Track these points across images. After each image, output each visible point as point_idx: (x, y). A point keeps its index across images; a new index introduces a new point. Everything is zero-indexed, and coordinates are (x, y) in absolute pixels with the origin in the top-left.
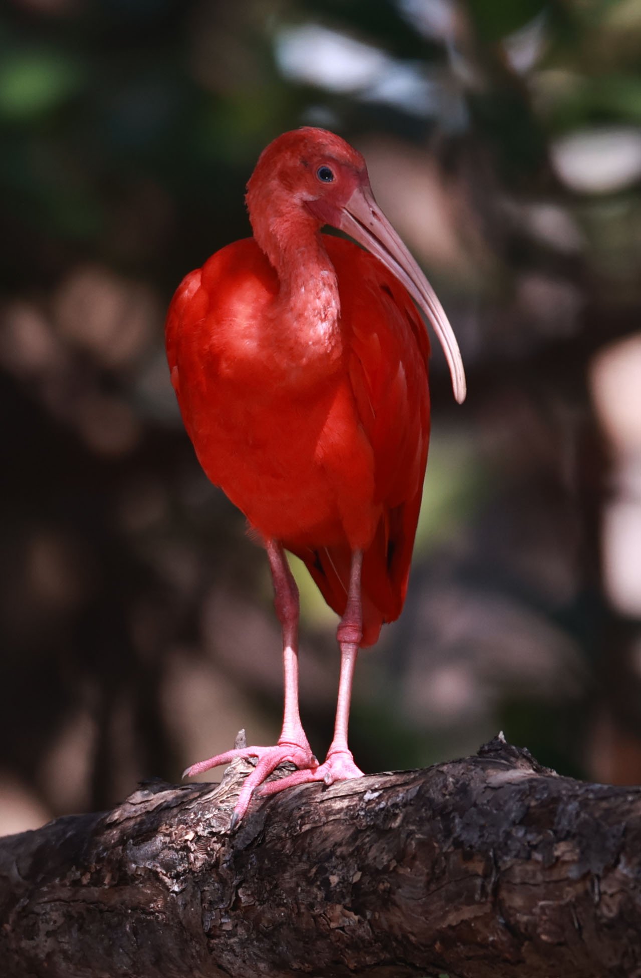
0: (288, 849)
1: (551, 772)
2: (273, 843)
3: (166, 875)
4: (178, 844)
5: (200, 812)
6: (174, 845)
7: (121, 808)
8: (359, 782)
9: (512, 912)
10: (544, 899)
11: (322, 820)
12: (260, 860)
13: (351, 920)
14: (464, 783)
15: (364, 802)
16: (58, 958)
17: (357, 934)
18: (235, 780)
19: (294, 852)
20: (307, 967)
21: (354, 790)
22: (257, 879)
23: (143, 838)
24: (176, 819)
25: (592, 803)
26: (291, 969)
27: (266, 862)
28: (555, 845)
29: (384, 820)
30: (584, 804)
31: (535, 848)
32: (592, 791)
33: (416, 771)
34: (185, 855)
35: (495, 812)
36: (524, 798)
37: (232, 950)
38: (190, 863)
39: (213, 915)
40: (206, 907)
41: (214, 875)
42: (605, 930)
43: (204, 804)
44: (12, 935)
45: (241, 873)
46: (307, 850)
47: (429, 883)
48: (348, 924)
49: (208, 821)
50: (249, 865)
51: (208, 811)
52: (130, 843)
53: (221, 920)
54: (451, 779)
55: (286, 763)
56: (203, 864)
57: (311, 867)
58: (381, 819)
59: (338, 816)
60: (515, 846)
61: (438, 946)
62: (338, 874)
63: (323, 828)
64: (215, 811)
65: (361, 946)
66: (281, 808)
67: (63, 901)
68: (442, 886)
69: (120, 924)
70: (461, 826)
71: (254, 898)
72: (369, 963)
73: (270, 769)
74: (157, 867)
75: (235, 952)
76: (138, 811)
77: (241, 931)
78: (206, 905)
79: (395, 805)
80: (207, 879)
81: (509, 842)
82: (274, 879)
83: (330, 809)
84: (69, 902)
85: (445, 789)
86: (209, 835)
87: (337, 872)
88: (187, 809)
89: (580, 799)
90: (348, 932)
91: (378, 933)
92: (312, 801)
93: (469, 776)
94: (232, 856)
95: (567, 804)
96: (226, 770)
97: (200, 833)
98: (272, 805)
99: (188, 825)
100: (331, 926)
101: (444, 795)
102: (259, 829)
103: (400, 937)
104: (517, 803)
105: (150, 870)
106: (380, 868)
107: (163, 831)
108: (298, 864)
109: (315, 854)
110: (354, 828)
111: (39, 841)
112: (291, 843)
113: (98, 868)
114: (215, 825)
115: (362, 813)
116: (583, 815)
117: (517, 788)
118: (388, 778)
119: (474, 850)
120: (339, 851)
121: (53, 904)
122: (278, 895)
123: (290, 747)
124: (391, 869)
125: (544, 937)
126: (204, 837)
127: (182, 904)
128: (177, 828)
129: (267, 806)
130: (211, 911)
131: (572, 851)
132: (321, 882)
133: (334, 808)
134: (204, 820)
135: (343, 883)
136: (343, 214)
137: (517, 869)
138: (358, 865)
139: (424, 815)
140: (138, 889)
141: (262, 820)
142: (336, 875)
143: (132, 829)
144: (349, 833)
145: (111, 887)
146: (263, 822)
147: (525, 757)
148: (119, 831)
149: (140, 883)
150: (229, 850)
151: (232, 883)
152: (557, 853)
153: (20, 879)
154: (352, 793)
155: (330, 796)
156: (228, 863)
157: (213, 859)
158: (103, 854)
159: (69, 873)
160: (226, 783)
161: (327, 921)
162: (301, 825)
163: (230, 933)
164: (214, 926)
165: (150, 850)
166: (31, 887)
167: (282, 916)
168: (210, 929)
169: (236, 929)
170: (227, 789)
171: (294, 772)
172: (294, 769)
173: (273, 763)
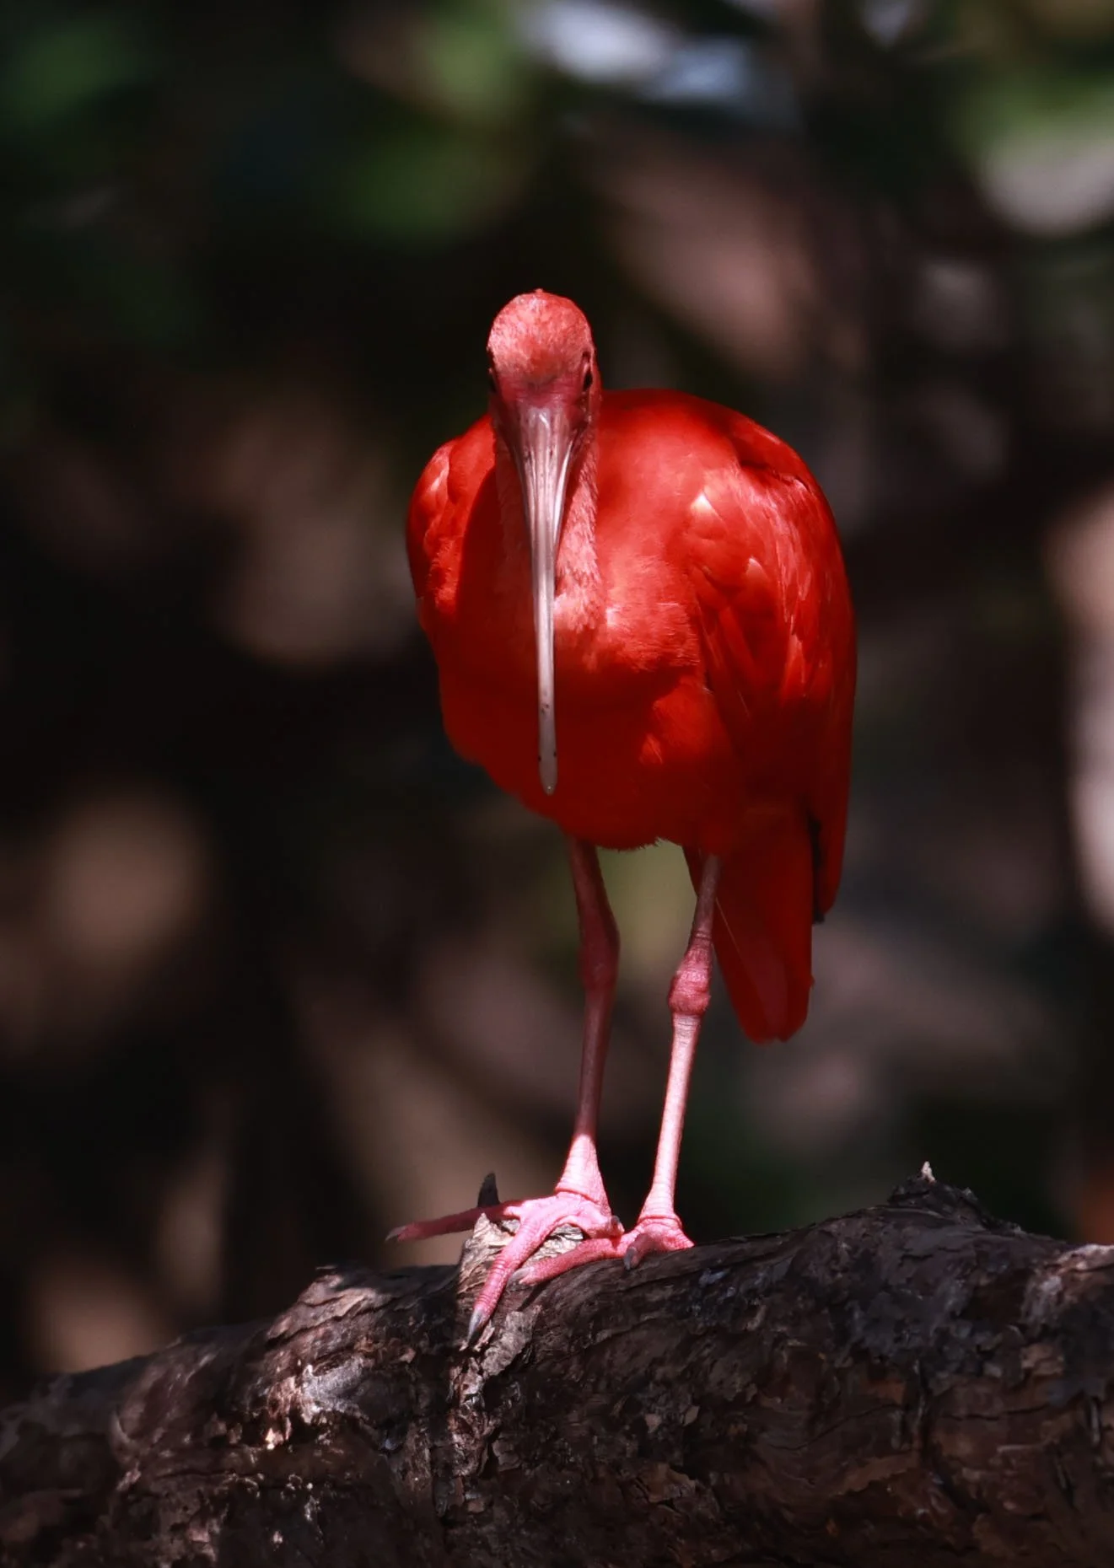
0: (574, 1373)
1: (1013, 1228)
2: (547, 1364)
3: (369, 1423)
4: (389, 1370)
5: (423, 1317)
6: (382, 1372)
7: (291, 1313)
8: (692, 1255)
9: (953, 1465)
10: (1009, 1442)
11: (630, 1322)
12: (528, 1392)
13: (684, 1488)
14: (866, 1252)
15: (699, 1289)
17: (694, 1511)
18: (480, 1259)
19: (584, 1378)
21: (682, 1269)
22: (523, 1424)
23: (328, 1362)
24: (384, 1329)
25: (1082, 1277)
28: (1024, 1350)
29: (735, 1318)
30: (1070, 1280)
31: (989, 1356)
32: (1083, 1257)
33: (787, 1234)
34: (400, 1389)
35: (920, 1297)
36: (968, 1271)
37: (485, 1546)
38: (410, 1402)
39: (451, 1488)
41: (452, 1422)
44: (115, 1534)
45: (495, 1416)
46: (605, 1373)
47: (812, 1421)
48: (679, 1495)
49: (437, 1330)
50: (510, 1402)
51: (438, 1312)
52: (307, 1372)
53: (464, 1494)
54: (844, 1245)
55: (566, 1227)
56: (432, 1402)
57: (614, 1402)
58: (729, 1317)
59: (655, 1315)
60: (955, 1354)
61: (831, 1527)
62: (659, 1410)
63: (631, 1335)
64: (449, 1312)
65: (702, 1530)
66: (561, 1304)
67: (199, 1473)
68: (836, 1426)
69: (297, 1509)
70: (863, 1323)
71: (520, 1457)
72: (716, 1560)
73: (538, 1239)
74: (354, 1410)
75: (491, 1548)
76: (319, 1317)
77: (499, 1512)
78: (440, 1473)
79: (752, 1293)
80: (439, 1427)
81: (946, 1348)
82: (552, 1423)
83: (642, 1304)
84: (206, 1474)
85: (834, 1261)
86: (440, 1353)
87: (658, 1408)
88: (403, 1311)
89: (1062, 1270)
90: (679, 1508)
91: (730, 1508)
92: (613, 1290)
93: (875, 1239)
94: (479, 1387)
95: (1041, 1281)
96: (468, 1241)
97: (426, 1350)
98: (544, 1299)
99: (404, 1339)
100: (651, 1500)
101: (834, 1273)
102: (524, 1341)
103: (767, 1514)
104: (958, 1282)
105: (344, 1416)
106: (731, 1399)
107: (362, 1348)
108: (591, 1398)
109: (620, 1379)
110: (684, 1331)
111: (153, 1375)
112: (580, 1362)
113: (255, 1415)
114: (450, 1336)
116: (1068, 1297)
117: (956, 1255)
118: (738, 1248)
119: (887, 1364)
120: (660, 1372)
121: (181, 1479)
122: (559, 1451)
123: (574, 1198)
124: (749, 1399)
125: (1009, 1506)
126: (431, 1356)
127: (398, 1471)
128: (387, 1343)
129: (538, 1299)
130: (447, 1481)
131: (1052, 1358)
132: (632, 1426)
133: (649, 1300)
134: (431, 1327)
135: (668, 1426)
137: (961, 1393)
138: (693, 1394)
139: (801, 1307)
140: (325, 1448)
141: (529, 1325)
142: (657, 1411)
143: (310, 1347)
144: (676, 1342)
145: (278, 1446)
146: (530, 1328)
147: (966, 1203)
148: (289, 1351)
149: (327, 1437)
150: (475, 1378)
151: (481, 1432)
152: (1026, 1364)
153: (125, 1438)
154: (678, 1274)
155: (643, 1280)
156: (474, 1400)
157: (448, 1394)
158: (263, 1392)
159: (207, 1426)
160: (467, 1265)
161: (644, 1492)
162: (595, 1331)
163: (481, 1517)
164: (454, 1507)
165: (341, 1381)
166: (144, 1451)
167: (567, 1485)
168: (447, 1512)
169: (491, 1509)
170: (468, 1275)
171: (580, 1243)
172: (580, 1237)
173: (544, 1229)
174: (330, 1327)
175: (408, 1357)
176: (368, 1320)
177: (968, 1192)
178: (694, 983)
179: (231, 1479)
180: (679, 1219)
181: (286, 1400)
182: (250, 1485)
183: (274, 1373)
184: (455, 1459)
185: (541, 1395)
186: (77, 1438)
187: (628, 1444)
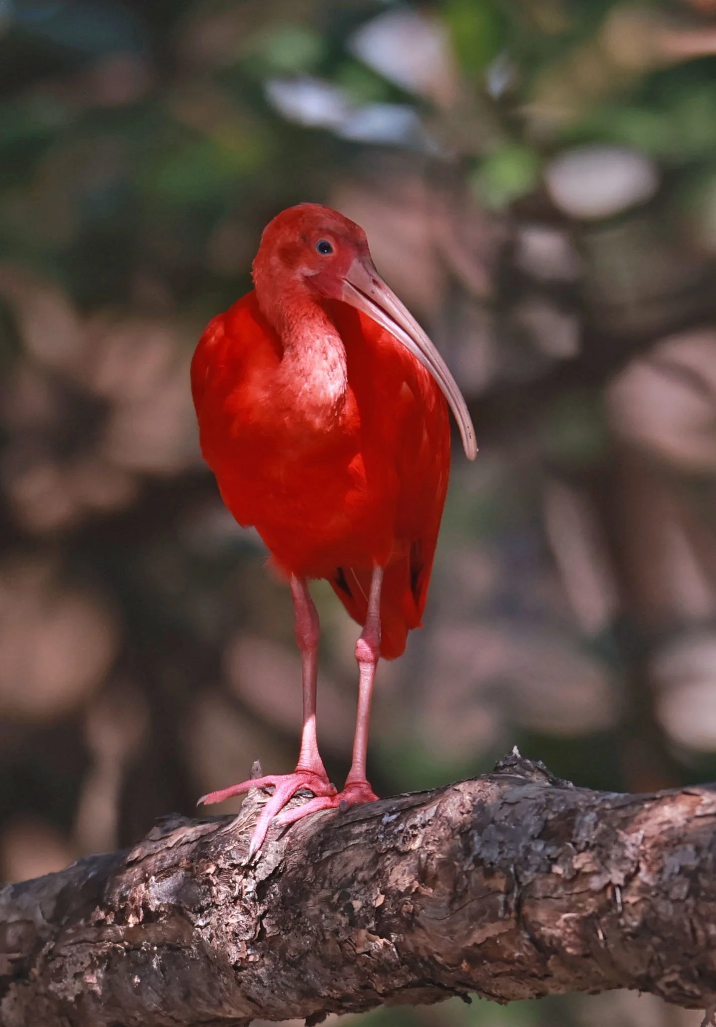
0: (310, 877)
1: (567, 783)
2: (294, 872)
3: (190, 911)
4: (200, 878)
5: (220, 845)
6: (196, 879)
7: (141, 846)
8: (376, 805)
9: (535, 926)
10: (568, 912)
11: (342, 846)
12: (283, 889)
13: (377, 944)
14: (481, 800)
15: (382, 825)
16: (87, 999)
17: (383, 957)
18: (252, 811)
19: (317, 878)
20: (336, 994)
21: (372, 814)
22: (280, 908)
23: (164, 874)
24: (197, 854)
25: (609, 812)
26: (320, 996)
27: (288, 891)
28: (575, 857)
29: (404, 842)
30: (601, 815)
31: (555, 861)
32: (609, 801)
33: (432, 791)
34: (207, 889)
35: (513, 827)
36: (541, 811)
37: (260, 981)
38: (213, 897)
39: (239, 947)
40: (231, 939)
41: (238, 908)
42: (629, 938)
43: (223, 836)
44: (40, 979)
45: (264, 904)
46: (328, 877)
47: (451, 902)
48: (374, 948)
49: (228, 854)
50: (272, 896)
51: (228, 843)
52: (152, 880)
53: (246, 951)
54: (468, 797)
55: (303, 790)
56: (227, 897)
57: (334, 894)
58: (400, 841)
59: (357, 841)
60: (535, 860)
61: (464, 965)
63: (343, 854)
64: (234, 843)
65: (388, 969)
67: (91, 942)
68: (465, 905)
69: (148, 962)
70: (480, 843)
71: (279, 928)
72: (397, 986)
73: (287, 797)
74: (180, 902)
75: (263, 983)
76: (158, 848)
77: (267, 961)
79: (414, 827)
80: (231, 912)
81: (529, 857)
82: (297, 907)
83: (349, 835)
84: (94, 943)
85: (462, 807)
86: (230, 868)
87: (359, 897)
88: (207, 842)
89: (597, 809)
90: (374, 956)
91: (404, 955)
92: (332, 827)
93: (486, 793)
94: (254, 887)
95: (584, 815)
96: (244, 801)
97: (221, 866)
98: (291, 833)
99: (208, 859)
100: (357, 952)
101: (462, 814)
102: (280, 859)
103: (426, 959)
104: (535, 817)
105: (174, 906)
106: (403, 891)
107: (184, 866)
108: (320, 892)
109: (336, 880)
110: (374, 851)
111: (61, 884)
112: (313, 871)
114: (235, 857)
115: (381, 836)
116: (601, 825)
117: (534, 801)
118: (405, 800)
119: (494, 867)
120: (360, 875)
121: (78, 946)
122: (302, 924)
123: (307, 774)
124: (413, 890)
125: (569, 950)
126: (225, 869)
127: (207, 938)
128: (198, 862)
129: (287, 834)
130: (236, 943)
131: (592, 862)
132: (344, 908)
133: (353, 833)
134: (224, 852)
135: (366, 907)
136: (345, 285)
137: (538, 884)
138: (381, 888)
139: (443, 834)
140: (163, 925)
141: (282, 849)
142: (359, 899)
143: (153, 866)
144: (369, 857)
145: (135, 925)
146: (283, 851)
147: (540, 770)
148: (141, 869)
149: (165, 919)
150: (251, 881)
151: (256, 914)
152: (577, 866)
153: (45, 923)
154: (369, 817)
155: (349, 821)
156: (251, 895)
157: (235, 891)
158: (126, 893)
159: (93, 914)
160: (244, 814)
161: (353, 947)
162: (321, 852)
163: (257, 964)
164: (241, 958)
165: (172, 885)
166: (56, 930)
167: (307, 944)
168: (237, 962)
169: (262, 959)
170: (245, 821)
171: (312, 799)
172: (311, 796)
173: (290, 791)
174: (164, 854)
175: (212, 869)
176: (187, 849)
179: (108, 945)
180: (369, 784)
181: (140, 898)
182: (120, 949)
183: (132, 882)
184: (240, 930)
185: (290, 891)
186: (17, 922)
187: (342, 919)
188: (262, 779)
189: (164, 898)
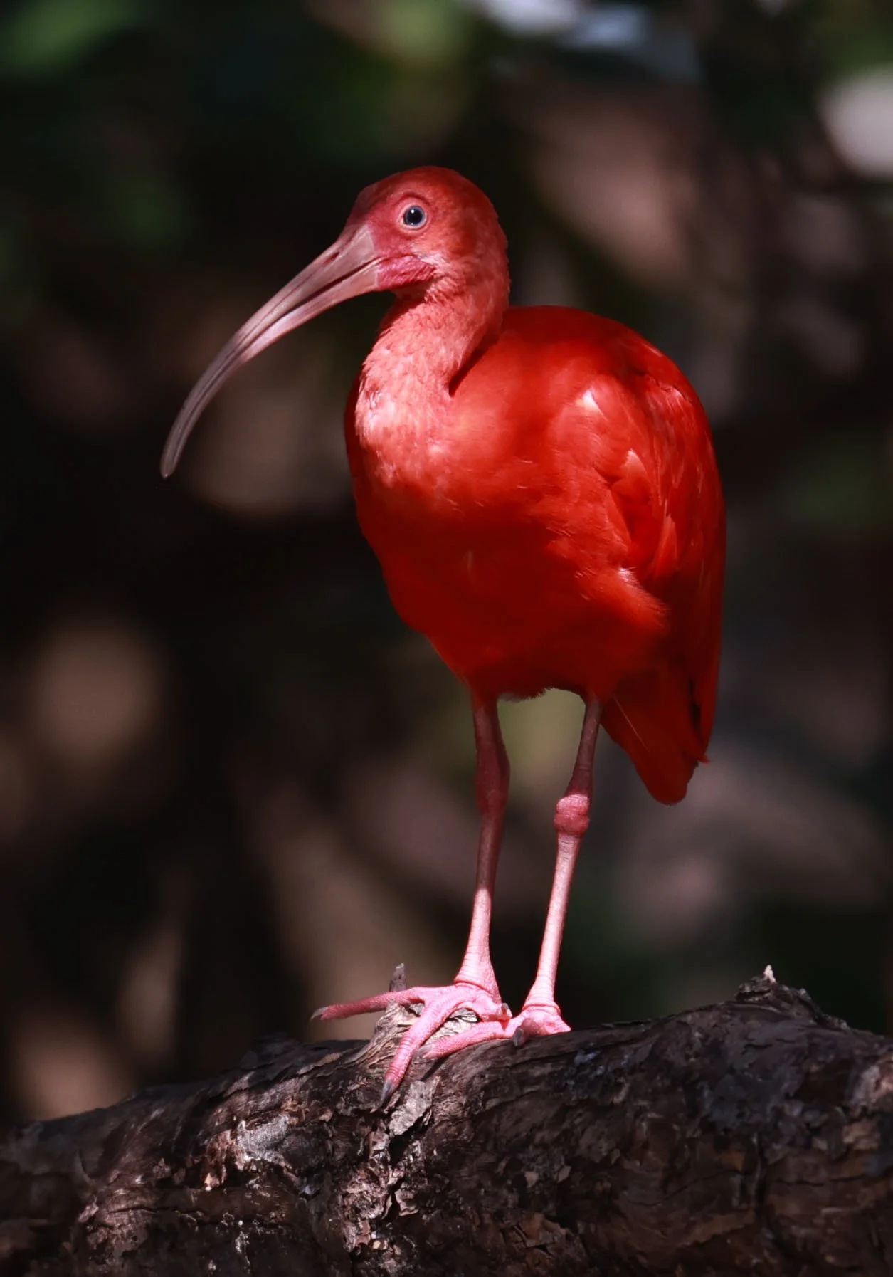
0: (466, 1135)
1: (840, 1023)
2: (444, 1126)
3: (292, 1171)
4: (310, 1128)
5: (341, 1083)
6: (304, 1129)
8: (569, 1038)
9: (784, 1223)
10: (830, 1205)
11: (515, 1093)
12: (427, 1149)
13: (556, 1235)
14: (715, 1040)
15: (574, 1067)
17: (564, 1254)
18: (390, 1035)
19: (475, 1138)
21: (560, 1050)
22: (423, 1176)
23: (260, 1118)
24: (307, 1092)
27: (435, 1153)
28: (846, 1128)
29: (603, 1093)
31: (816, 1132)
33: (649, 1022)
34: (319, 1144)
35: (760, 1080)
36: (801, 1060)
38: (328, 1155)
39: (359, 1229)
40: (350, 1216)
41: (362, 1172)
43: (346, 1069)
44: (73, 1258)
45: (399, 1169)
46: (493, 1136)
47: (666, 1182)
48: (552, 1241)
50: (411, 1158)
51: (353, 1079)
52: (242, 1125)
53: (370, 1234)
54: (697, 1034)
56: (346, 1156)
57: (499, 1160)
58: (598, 1092)
59: (536, 1088)
60: (788, 1129)
61: (679, 1272)
62: (537, 1169)
63: (515, 1104)
64: (362, 1080)
65: (570, 1271)
66: (457, 1076)
67: (146, 1208)
68: (686, 1187)
69: (229, 1242)
70: (711, 1101)
71: (418, 1204)
73: (440, 1019)
74: (280, 1160)
77: (398, 1250)
78: (350, 1214)
79: (619, 1072)
80: (351, 1177)
81: (780, 1124)
82: (446, 1176)
83: (526, 1078)
84: (155, 1211)
85: (688, 1047)
86: (353, 1115)
87: (536, 1167)
88: (324, 1077)
89: (881, 1062)
90: (552, 1252)
91: (594, 1253)
92: (502, 1066)
93: (723, 1029)
94: (386, 1144)
95: (862, 1069)
96: (380, 1020)
97: (342, 1112)
98: (442, 1071)
99: (323, 1101)
100: (528, 1245)
101: (688, 1057)
102: (425, 1106)
103: (625, 1259)
104: (791, 1068)
105: (271, 1164)
106: (597, 1161)
107: (288, 1108)
108: (479, 1156)
109: (504, 1141)
110: (560, 1102)
111: (112, 1124)
112: (471, 1125)
114: (362, 1100)
117: (791, 1046)
118: (608, 1033)
119: (730, 1135)
120: (538, 1136)
121: (131, 1213)
122: (452, 1200)
123: (471, 988)
124: (613, 1162)
125: (830, 1259)
126: (347, 1117)
127: (315, 1212)
128: (309, 1104)
129: (438, 1071)
130: (356, 1223)
131: (869, 1136)
132: (513, 1181)
133: (531, 1075)
134: (347, 1092)
135: (544, 1182)
137: (792, 1162)
138: (566, 1156)
139: (660, 1085)
140: (254, 1191)
141: (429, 1093)
142: (535, 1170)
143: (244, 1105)
144: (553, 1111)
145: (215, 1188)
146: (430, 1095)
147: (802, 1001)
148: (226, 1109)
150: (383, 1136)
151: (386, 1183)
152: (848, 1140)
153: (87, 1179)
154: (555, 1054)
155: (527, 1058)
156: (382, 1155)
157: (359, 1149)
158: (203, 1142)
159: (155, 1170)
160: (379, 1040)
161: (521, 1237)
162: (485, 1101)
163: (384, 1254)
164: (362, 1244)
165: (269, 1135)
166: (103, 1189)
167: (458, 1229)
168: (356, 1249)
169: (393, 1248)
170: (379, 1049)
171: (474, 1024)
172: (474, 1019)
173: (445, 1012)
175: (327, 1117)
176: (293, 1084)
177: (803, 992)
178: (576, 808)
179: (174, 1215)
180: (558, 1007)
181: (223, 1150)
182: (190, 1221)
183: (214, 1126)
184: (363, 1204)
185: (437, 1152)
186: (46, 1176)
187: (510, 1197)
188: (406, 992)
189: (257, 1153)
